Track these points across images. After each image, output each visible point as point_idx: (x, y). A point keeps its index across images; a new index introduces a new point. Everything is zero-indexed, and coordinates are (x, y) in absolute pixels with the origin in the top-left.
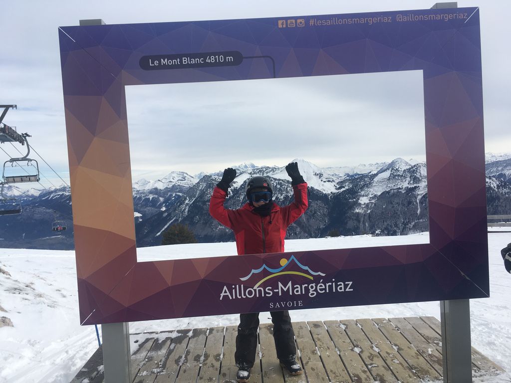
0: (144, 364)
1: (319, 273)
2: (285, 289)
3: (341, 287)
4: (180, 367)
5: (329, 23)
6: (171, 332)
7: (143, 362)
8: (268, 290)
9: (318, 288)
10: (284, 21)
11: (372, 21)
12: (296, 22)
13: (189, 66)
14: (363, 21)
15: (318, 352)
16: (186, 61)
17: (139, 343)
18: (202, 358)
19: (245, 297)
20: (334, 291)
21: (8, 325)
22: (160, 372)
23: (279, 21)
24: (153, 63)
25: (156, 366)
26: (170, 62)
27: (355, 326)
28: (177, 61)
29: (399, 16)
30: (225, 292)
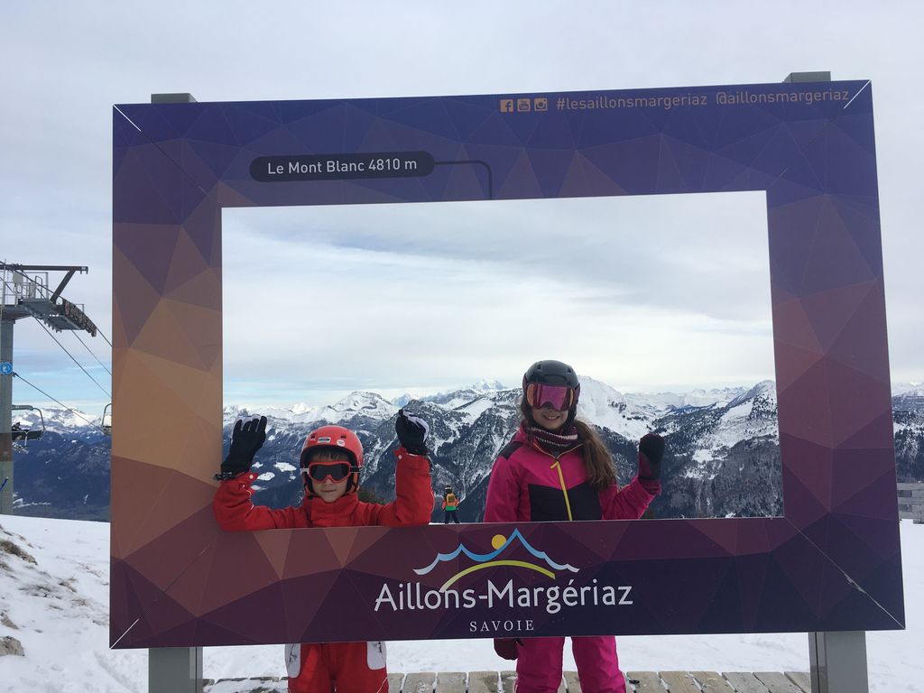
1: (568, 566)
2: (501, 596)
3: (610, 597)
5: (592, 105)
8: (469, 595)
9: (565, 595)
10: (511, 101)
11: (672, 105)
12: (532, 103)
13: (338, 175)
14: (653, 103)
16: (332, 166)
19: (422, 608)
20: (596, 603)
21: (16, 653)
23: (502, 101)
24: (273, 169)
26: (304, 169)
27: (655, 686)
28: (317, 167)
29: (720, 95)
30: (386, 596)
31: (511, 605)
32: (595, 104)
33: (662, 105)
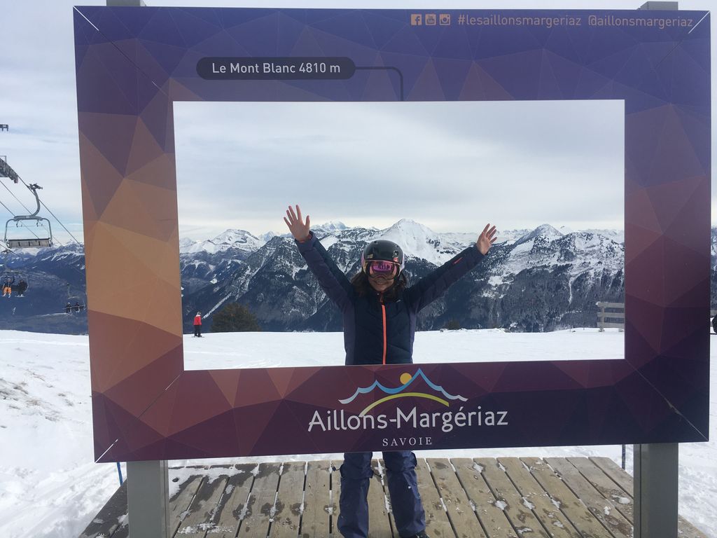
0: (187, 516)
1: (459, 397)
2: (407, 419)
3: (491, 419)
4: (241, 522)
5: (487, 22)
6: (227, 466)
7: (186, 512)
8: (382, 419)
9: (456, 418)
10: (420, 15)
11: (553, 23)
12: (438, 18)
13: (272, 76)
14: (538, 22)
15: (444, 506)
16: (268, 68)
17: (180, 482)
18: (273, 510)
19: (345, 429)
20: (480, 424)
22: (211, 529)
23: (412, 15)
24: (217, 69)
25: (205, 520)
26: (244, 69)
27: (495, 469)
29: (592, 18)
30: (317, 420)
31: (415, 426)
32: (490, 21)
33: (545, 25)
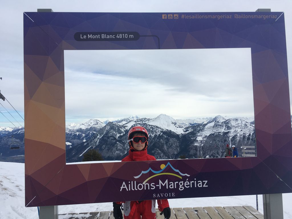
1: (186, 174)
2: (164, 185)
3: (200, 184)
5: (193, 17)
6: (86, 213)
8: (153, 185)
9: (185, 184)
10: (166, 15)
11: (220, 18)
12: (173, 16)
13: (105, 39)
14: (214, 17)
16: (104, 36)
19: (137, 190)
23: (163, 15)
24: (82, 37)
26: (94, 37)
27: (203, 212)
28: (98, 36)
29: (236, 15)
30: (124, 186)
33: (217, 18)
